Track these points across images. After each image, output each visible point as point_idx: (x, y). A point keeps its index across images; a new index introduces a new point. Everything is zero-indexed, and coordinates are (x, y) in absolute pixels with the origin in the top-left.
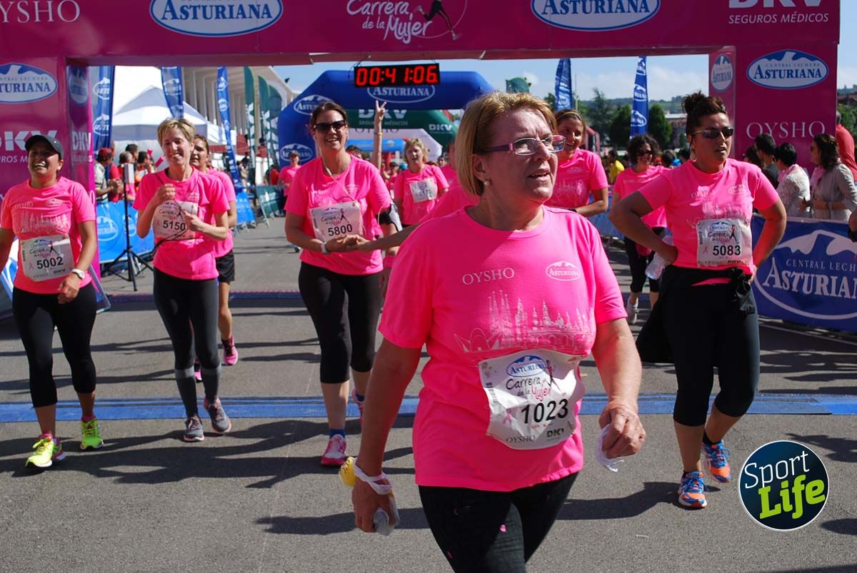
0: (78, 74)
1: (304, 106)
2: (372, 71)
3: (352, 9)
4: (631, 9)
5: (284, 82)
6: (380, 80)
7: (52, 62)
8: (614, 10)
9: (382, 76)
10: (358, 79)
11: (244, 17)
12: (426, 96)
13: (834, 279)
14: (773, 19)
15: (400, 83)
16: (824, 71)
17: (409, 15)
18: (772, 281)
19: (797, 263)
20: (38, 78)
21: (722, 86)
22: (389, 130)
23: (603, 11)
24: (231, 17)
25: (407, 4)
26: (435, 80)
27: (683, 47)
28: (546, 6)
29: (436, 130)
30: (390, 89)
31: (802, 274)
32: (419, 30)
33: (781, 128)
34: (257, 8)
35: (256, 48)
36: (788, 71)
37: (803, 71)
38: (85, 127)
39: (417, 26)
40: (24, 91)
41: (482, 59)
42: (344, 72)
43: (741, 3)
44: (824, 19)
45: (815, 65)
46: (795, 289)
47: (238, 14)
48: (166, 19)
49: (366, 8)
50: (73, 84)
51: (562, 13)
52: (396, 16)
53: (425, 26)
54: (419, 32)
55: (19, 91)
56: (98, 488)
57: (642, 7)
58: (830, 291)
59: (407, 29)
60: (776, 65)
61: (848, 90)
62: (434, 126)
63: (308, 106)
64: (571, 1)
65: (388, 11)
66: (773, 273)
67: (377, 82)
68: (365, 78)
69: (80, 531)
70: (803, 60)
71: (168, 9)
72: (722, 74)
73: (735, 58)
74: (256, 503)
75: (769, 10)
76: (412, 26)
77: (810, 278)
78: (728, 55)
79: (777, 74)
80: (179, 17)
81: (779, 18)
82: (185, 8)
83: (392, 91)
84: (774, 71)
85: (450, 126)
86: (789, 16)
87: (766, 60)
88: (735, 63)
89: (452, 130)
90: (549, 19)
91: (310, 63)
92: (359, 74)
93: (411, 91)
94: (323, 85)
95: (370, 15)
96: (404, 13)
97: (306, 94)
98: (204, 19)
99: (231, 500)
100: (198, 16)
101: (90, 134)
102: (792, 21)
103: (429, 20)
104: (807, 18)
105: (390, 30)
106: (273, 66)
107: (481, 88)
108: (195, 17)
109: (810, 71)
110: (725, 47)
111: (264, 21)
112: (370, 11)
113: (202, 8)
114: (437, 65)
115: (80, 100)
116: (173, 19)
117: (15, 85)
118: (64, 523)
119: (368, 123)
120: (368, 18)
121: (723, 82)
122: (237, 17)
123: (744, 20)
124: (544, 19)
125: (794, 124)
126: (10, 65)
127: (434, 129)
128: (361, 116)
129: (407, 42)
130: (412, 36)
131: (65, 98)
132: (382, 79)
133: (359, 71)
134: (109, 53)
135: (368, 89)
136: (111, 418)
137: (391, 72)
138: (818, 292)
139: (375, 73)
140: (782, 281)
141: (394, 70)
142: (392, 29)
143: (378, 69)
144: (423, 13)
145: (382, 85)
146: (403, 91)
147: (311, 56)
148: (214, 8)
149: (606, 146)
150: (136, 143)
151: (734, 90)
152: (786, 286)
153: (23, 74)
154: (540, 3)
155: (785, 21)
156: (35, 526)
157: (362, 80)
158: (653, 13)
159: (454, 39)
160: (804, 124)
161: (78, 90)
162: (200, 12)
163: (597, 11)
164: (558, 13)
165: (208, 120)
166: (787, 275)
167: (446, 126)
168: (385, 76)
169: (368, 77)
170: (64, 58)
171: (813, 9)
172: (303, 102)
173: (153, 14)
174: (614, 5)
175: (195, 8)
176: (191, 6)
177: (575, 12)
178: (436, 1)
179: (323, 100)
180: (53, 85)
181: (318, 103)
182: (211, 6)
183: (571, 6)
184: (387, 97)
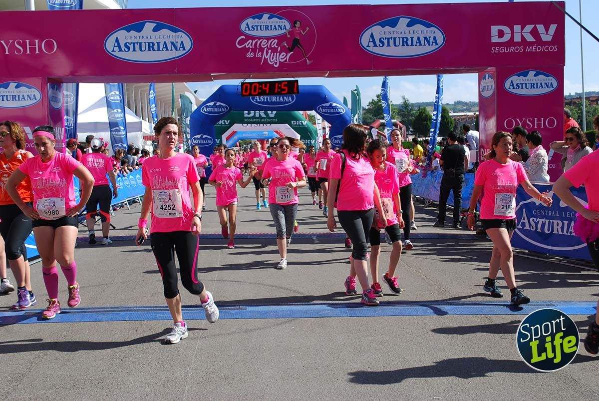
0: (55, 89)
1: (208, 109)
2: (253, 85)
3: (240, 43)
4: (426, 43)
5: (194, 94)
6: (259, 92)
7: (38, 81)
8: (414, 44)
9: (260, 88)
10: (244, 90)
11: (167, 50)
12: (290, 102)
13: (566, 223)
14: (521, 50)
15: (272, 93)
16: (555, 84)
17: (278, 48)
18: (523, 225)
19: (540, 212)
20: (29, 92)
21: (487, 94)
22: (265, 125)
23: (407, 45)
24: (159, 50)
25: (276, 41)
26: (295, 91)
27: (461, 68)
28: (369, 42)
29: (296, 125)
30: (266, 97)
31: (544, 220)
32: (284, 58)
33: (528, 122)
34: (175, 44)
35: (176, 70)
36: (531, 84)
37: (541, 84)
38: (60, 123)
39: (283, 55)
40: (19, 100)
41: (327, 77)
42: (235, 86)
43: (500, 39)
44: (555, 49)
45: (549, 80)
46: (539, 230)
47: (163, 48)
48: (115, 51)
50: (52, 95)
51: (379, 46)
52: (269, 49)
53: (289, 55)
55: (16, 100)
57: (433, 42)
58: (563, 232)
59: (276, 57)
60: (523, 80)
61: (573, 96)
62: (295, 122)
63: (210, 109)
64: (386, 38)
65: (263, 45)
66: (524, 219)
67: (256, 93)
68: (249, 90)
70: (541, 77)
71: (116, 45)
72: (488, 86)
73: (495, 76)
74: (176, 378)
75: (518, 44)
76: (280, 55)
77: (549, 222)
78: (491, 73)
79: (524, 86)
80: (123, 50)
81: (525, 49)
82: (128, 44)
83: (267, 99)
84: (522, 84)
85: (306, 122)
86: (531, 47)
87: (516, 76)
88: (496, 79)
89: (307, 124)
90: (371, 50)
91: (212, 81)
92: (244, 87)
93: (279, 98)
94: (220, 95)
95: (252, 48)
96: (274, 47)
97: (208, 101)
98: (140, 51)
99: (159, 376)
100: (136, 50)
101: (63, 129)
102: (533, 51)
103: (291, 52)
104: (543, 49)
106: (186, 82)
107: (327, 96)
108: (134, 50)
109: (546, 84)
110: (489, 68)
111: (181, 52)
112: (251, 45)
113: (139, 44)
114: (297, 81)
115: (57, 106)
116: (119, 51)
117: (13, 96)
119: (250, 120)
120: (250, 50)
121: (488, 91)
122: (162, 50)
123: (501, 50)
124: (368, 51)
126: (10, 83)
128: (245, 116)
129: (277, 66)
130: (279, 61)
131: (46, 104)
132: (260, 91)
133: (244, 85)
134: (76, 74)
135: (251, 97)
136: (76, 321)
137: (266, 86)
138: (555, 232)
139: (255, 87)
140: (530, 224)
141: (268, 84)
142: (266, 58)
143: (258, 85)
144: (287, 47)
145: (260, 94)
146: (274, 99)
147: (212, 76)
148: (147, 44)
149: (410, 135)
150: (94, 134)
151: (496, 96)
152: (533, 228)
153: (18, 90)
155: (529, 51)
156: (26, 394)
157: (246, 91)
158: (441, 45)
159: (308, 64)
161: (56, 100)
162: (137, 47)
163: (403, 45)
164: (377, 46)
165: (143, 119)
166: (533, 220)
167: (303, 122)
168: (262, 89)
169: (251, 90)
170: (46, 78)
171: (546, 43)
172: (207, 107)
173: (106, 48)
174: (415, 40)
175: (134, 44)
176: (131, 43)
177: (389, 45)
178: (295, 39)
179: (220, 105)
180: (38, 96)
181: (217, 107)
182: (145, 43)
183: (386, 42)
184: (263, 103)
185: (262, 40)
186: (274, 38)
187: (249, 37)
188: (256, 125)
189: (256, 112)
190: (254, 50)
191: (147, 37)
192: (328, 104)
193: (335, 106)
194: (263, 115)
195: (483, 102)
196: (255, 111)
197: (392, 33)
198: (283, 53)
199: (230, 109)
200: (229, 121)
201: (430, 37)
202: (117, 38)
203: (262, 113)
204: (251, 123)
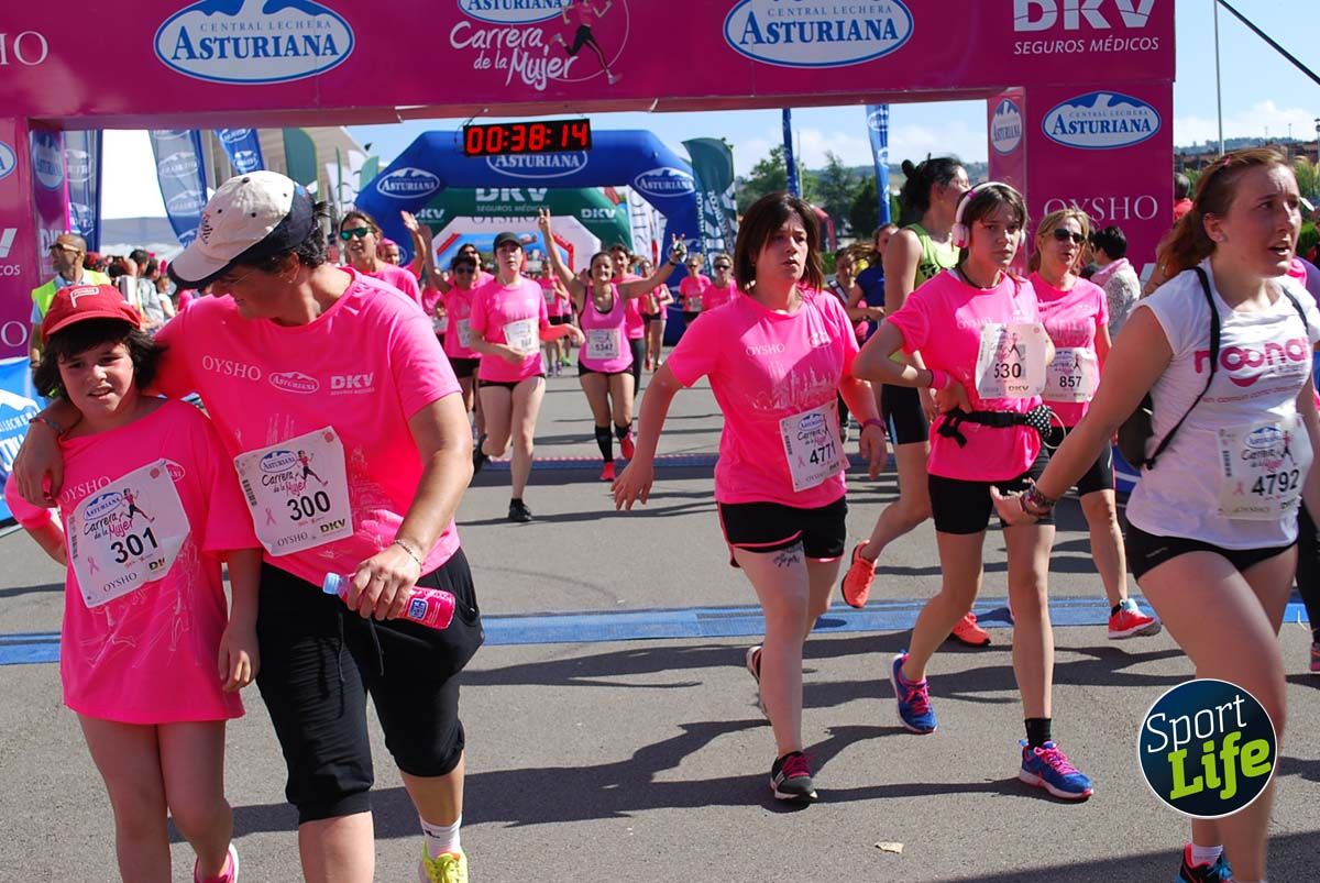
1: (392, 185)
2: (490, 132)
3: (459, 39)
4: (871, 35)
5: (363, 149)
6: (504, 147)
7: (7, 126)
8: (845, 37)
9: (504, 139)
10: (470, 143)
11: (296, 53)
12: (575, 168)
14: (1078, 47)
16: (1154, 123)
17: (543, 47)
21: (1007, 145)
22: (521, 219)
23: (830, 39)
24: (277, 54)
25: (539, 31)
26: (584, 144)
27: (949, 90)
28: (746, 32)
29: (592, 218)
30: (521, 158)
32: (558, 70)
33: (1095, 206)
34: (315, 40)
35: (316, 100)
36: (1102, 122)
37: (1124, 122)
38: (58, 223)
39: (556, 64)
41: (656, 110)
42: (450, 132)
43: (1033, 24)
44: (1153, 45)
45: (1140, 113)
47: (287, 49)
48: (179, 58)
49: (479, 38)
50: (40, 158)
51: (769, 42)
52: (524, 50)
53: (568, 63)
54: (560, 72)
56: (84, 762)
57: (886, 32)
59: (540, 69)
60: (1084, 114)
62: (589, 211)
63: (398, 184)
64: (782, 24)
65: (511, 42)
67: (499, 149)
68: (480, 142)
69: (58, 828)
70: (1124, 106)
71: (182, 44)
72: (1007, 128)
73: (1024, 104)
75: (1073, 34)
76: (547, 63)
78: (1014, 101)
79: (1086, 127)
80: (198, 55)
81: (1087, 45)
82: (207, 42)
83: (524, 161)
84: (1082, 123)
85: (613, 212)
86: (1101, 41)
87: (1070, 106)
88: (1024, 112)
89: (615, 217)
90: (750, 51)
91: (398, 122)
92: (470, 138)
93: (552, 160)
94: (420, 152)
95: (486, 49)
96: (536, 45)
97: (389, 170)
98: (237, 59)
100: (226, 54)
102: (1106, 49)
103: (572, 55)
104: (1129, 44)
105: (514, 69)
106: (346, 125)
107: (656, 154)
108: (223, 55)
109: (1133, 122)
110: (1010, 89)
111: (326, 60)
112: (484, 42)
113: (232, 41)
114: (587, 122)
116: (188, 58)
118: (34, 815)
119: (490, 209)
120: (483, 52)
121: (1008, 140)
122: (286, 55)
123: (1037, 49)
124: (745, 52)
125: (1112, 200)
127: (589, 216)
128: (479, 198)
129: (541, 88)
130: (548, 79)
131: (28, 179)
132: (506, 144)
133: (471, 132)
134: (93, 110)
135: (488, 158)
137: (518, 133)
139: (495, 135)
141: (524, 129)
142: (518, 69)
143: (500, 130)
144: (565, 45)
145: (507, 151)
146: (540, 161)
147: (399, 111)
148: (251, 42)
151: (1024, 151)
154: (736, 28)
155: (1096, 49)
157: (475, 145)
158: (905, 38)
159: (611, 82)
160: (1127, 200)
161: (48, 167)
162: (229, 47)
163: (821, 39)
164: (763, 42)
167: (607, 211)
168: (509, 139)
169: (485, 140)
170: (26, 119)
171: (1136, 32)
172: (391, 180)
173: (159, 52)
174: (847, 28)
175: (222, 41)
176: (216, 39)
177: (788, 40)
178: (583, 26)
179: (420, 176)
180: (9, 160)
181: (413, 180)
182: (247, 39)
183: (782, 32)
184: (516, 170)
185: (507, 30)
186: (536, 25)
187: (479, 24)
188: (501, 219)
189: (503, 190)
190: (490, 53)
191: (251, 25)
192: (658, 172)
193: (677, 176)
194: (519, 198)
195: (998, 164)
196: (500, 188)
197: (796, 12)
198: (556, 60)
199: (444, 185)
200: (442, 211)
201: (879, 21)
202: (183, 29)
203: (516, 193)
204: (492, 215)
